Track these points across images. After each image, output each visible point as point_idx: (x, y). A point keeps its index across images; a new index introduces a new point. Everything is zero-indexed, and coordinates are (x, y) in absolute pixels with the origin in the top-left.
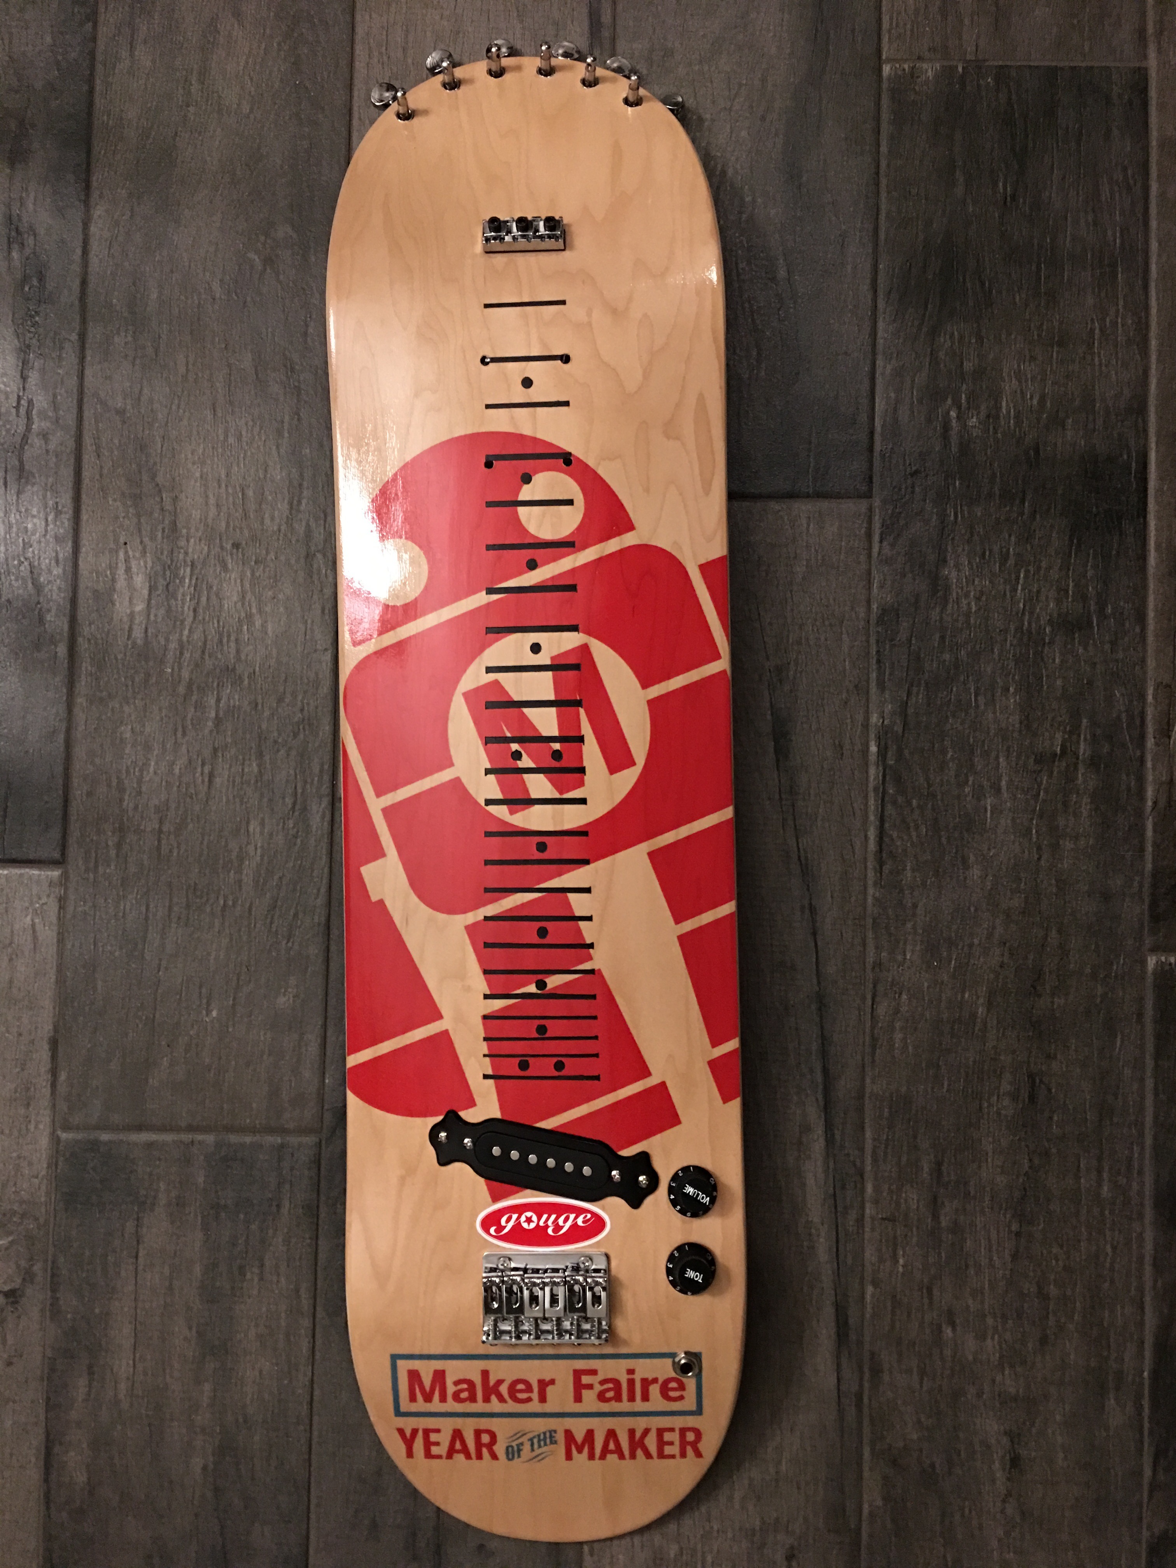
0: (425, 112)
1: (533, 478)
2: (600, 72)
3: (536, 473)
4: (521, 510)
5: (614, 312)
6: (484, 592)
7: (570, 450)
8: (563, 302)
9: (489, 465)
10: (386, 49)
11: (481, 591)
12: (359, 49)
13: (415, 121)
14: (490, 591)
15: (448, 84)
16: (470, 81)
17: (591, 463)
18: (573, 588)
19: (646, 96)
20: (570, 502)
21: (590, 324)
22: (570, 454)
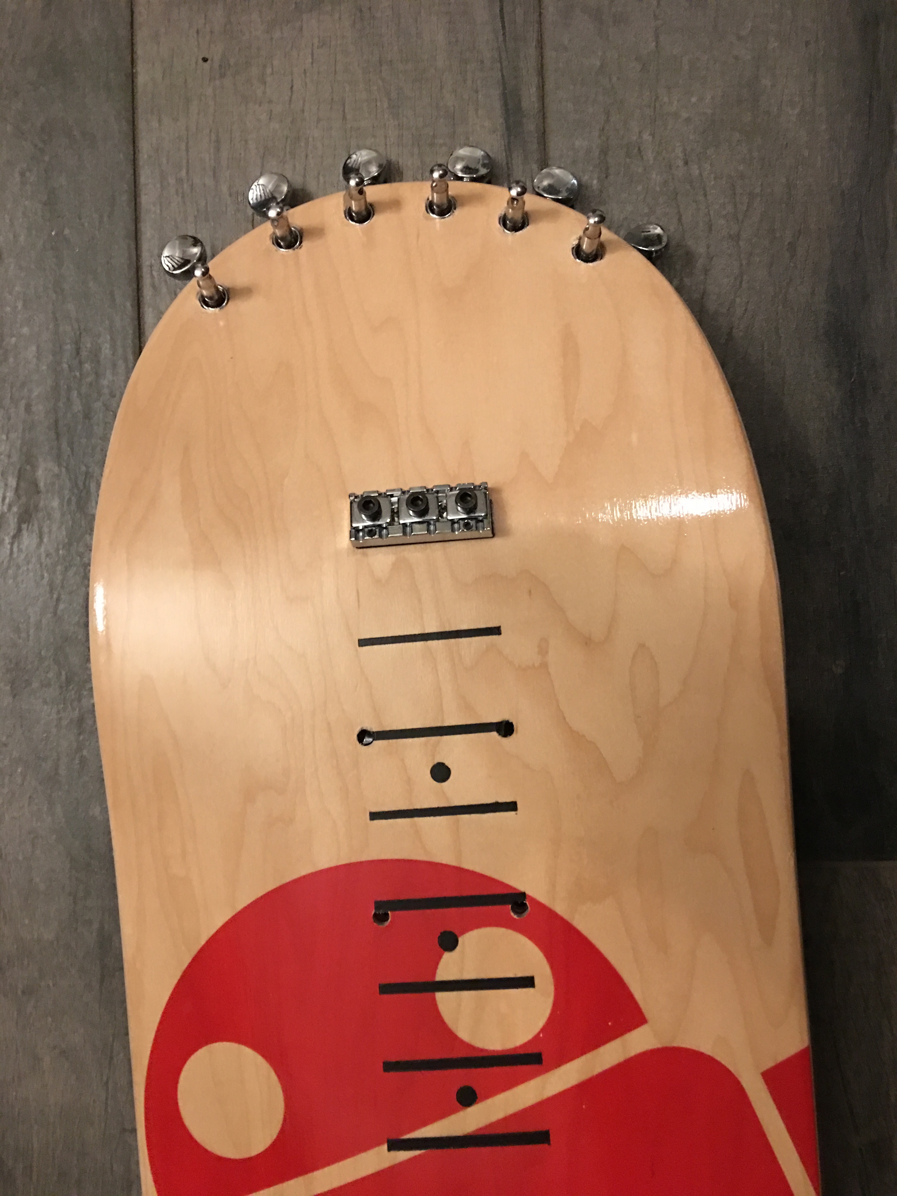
0: (247, 292)
1: (460, 940)
2: (531, 201)
3: (463, 932)
4: (442, 998)
5: (587, 642)
6: (385, 1147)
7: (521, 888)
8: (496, 631)
9: (380, 918)
10: (187, 173)
11: (379, 1144)
12: (145, 176)
13: (230, 307)
14: (395, 1145)
15: (282, 239)
16: (318, 232)
17: (560, 908)
18: (543, 1137)
19: (610, 242)
20: (528, 982)
21: (544, 666)
22: (523, 895)
